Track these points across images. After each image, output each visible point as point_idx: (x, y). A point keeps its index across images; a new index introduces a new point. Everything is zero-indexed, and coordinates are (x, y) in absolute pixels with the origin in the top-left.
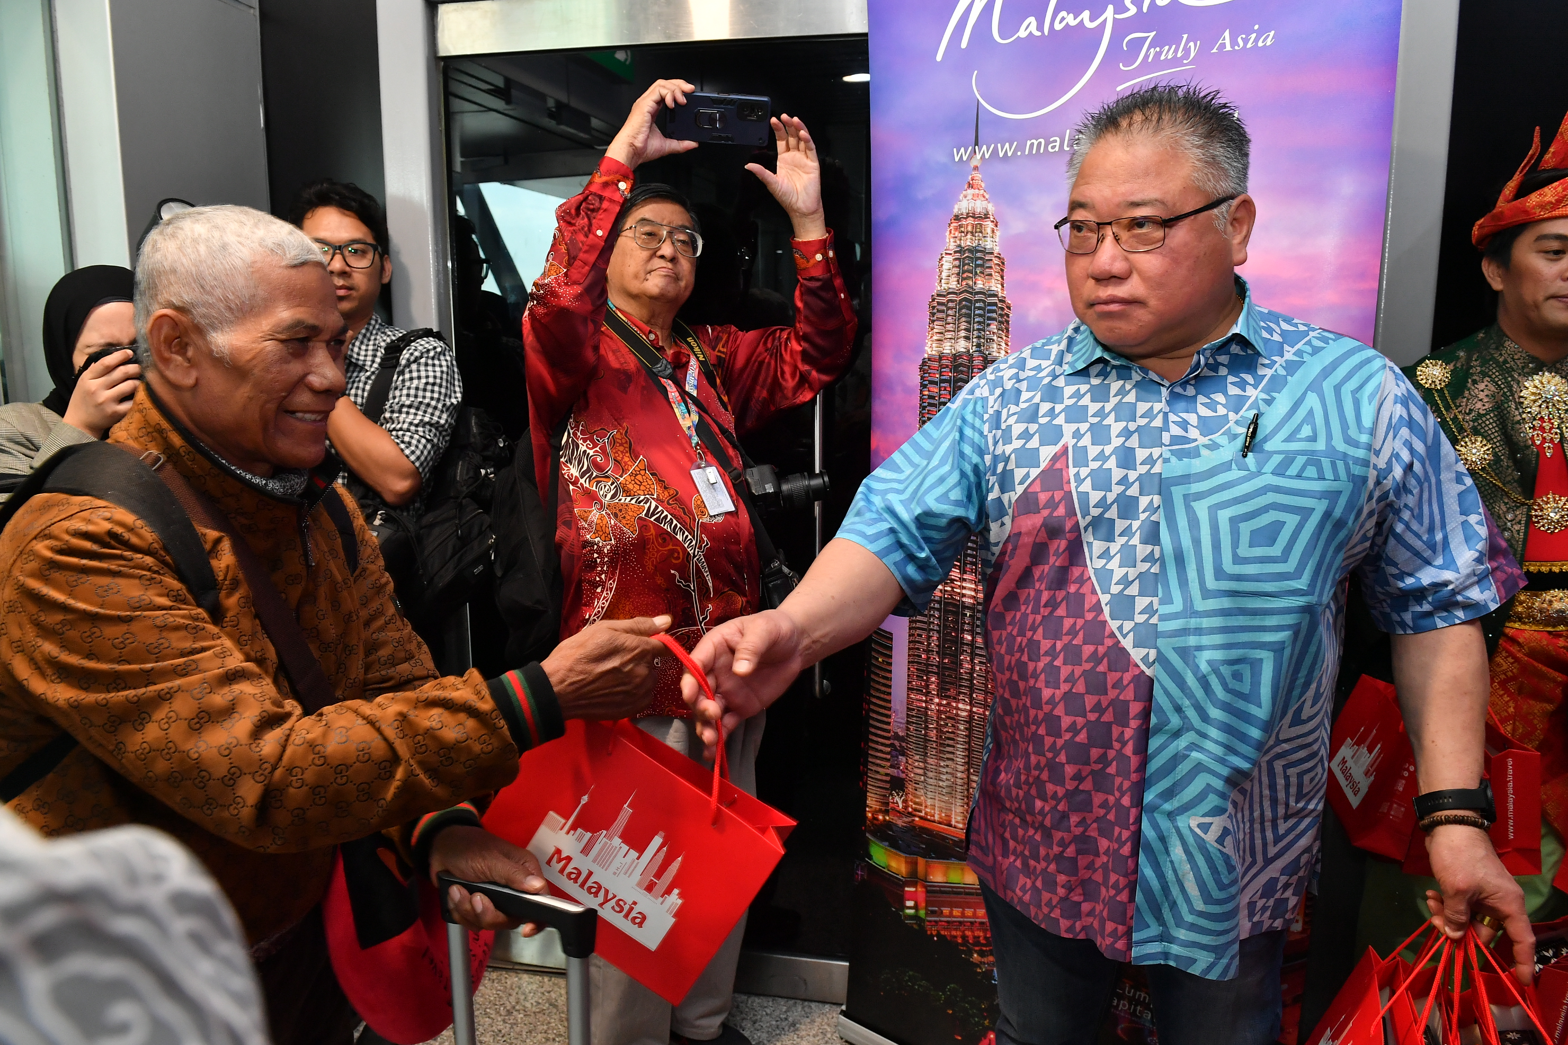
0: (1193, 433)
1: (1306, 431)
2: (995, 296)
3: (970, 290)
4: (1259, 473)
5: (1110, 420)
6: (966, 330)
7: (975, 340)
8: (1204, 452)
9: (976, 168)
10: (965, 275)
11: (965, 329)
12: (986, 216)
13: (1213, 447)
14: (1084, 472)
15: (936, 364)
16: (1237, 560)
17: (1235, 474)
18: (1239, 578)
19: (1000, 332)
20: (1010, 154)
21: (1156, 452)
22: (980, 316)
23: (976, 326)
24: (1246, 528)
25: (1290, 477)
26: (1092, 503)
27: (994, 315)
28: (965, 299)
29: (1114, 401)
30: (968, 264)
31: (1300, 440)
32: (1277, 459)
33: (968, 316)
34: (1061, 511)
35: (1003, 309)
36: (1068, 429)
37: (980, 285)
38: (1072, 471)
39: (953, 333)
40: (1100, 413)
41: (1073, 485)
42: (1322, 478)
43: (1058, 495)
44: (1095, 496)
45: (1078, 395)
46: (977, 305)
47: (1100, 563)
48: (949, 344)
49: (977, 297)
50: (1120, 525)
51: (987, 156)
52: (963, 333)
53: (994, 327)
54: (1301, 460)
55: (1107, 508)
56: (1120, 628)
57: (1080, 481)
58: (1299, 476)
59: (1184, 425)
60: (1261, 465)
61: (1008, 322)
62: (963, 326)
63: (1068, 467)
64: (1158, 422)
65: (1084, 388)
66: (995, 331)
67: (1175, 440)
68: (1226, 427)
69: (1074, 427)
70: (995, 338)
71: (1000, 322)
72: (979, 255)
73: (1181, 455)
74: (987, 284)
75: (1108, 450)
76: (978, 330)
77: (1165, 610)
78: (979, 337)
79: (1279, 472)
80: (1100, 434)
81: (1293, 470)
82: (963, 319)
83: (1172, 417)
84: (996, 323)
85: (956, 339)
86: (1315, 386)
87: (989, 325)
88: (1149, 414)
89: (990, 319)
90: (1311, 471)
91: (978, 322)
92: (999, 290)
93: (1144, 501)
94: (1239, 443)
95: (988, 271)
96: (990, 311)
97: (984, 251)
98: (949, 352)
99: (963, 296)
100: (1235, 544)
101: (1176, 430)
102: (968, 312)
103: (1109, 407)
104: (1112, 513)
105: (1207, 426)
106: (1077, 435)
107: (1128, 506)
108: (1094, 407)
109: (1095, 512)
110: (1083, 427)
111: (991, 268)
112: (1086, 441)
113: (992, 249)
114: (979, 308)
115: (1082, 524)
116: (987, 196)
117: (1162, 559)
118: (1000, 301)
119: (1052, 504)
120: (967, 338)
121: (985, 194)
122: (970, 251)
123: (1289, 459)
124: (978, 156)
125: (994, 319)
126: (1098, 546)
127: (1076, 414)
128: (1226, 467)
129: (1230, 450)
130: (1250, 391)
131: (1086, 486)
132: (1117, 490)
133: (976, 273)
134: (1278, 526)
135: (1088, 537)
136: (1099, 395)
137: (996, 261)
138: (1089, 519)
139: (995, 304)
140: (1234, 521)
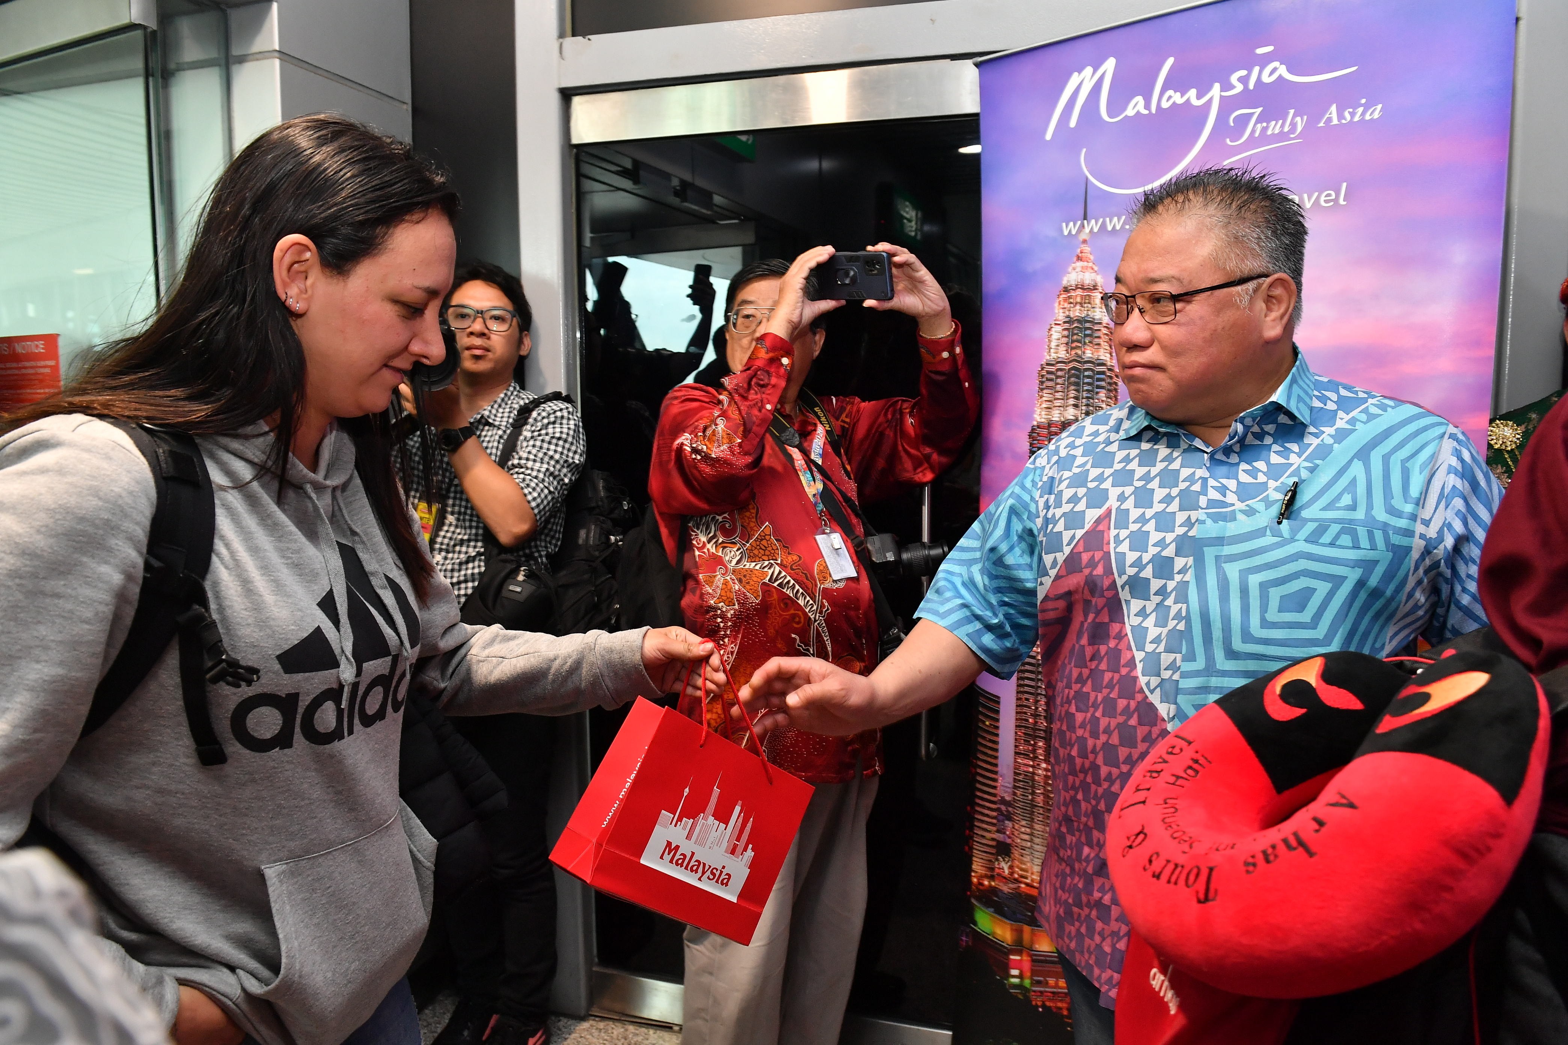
0: (1231, 498)
1: (1346, 500)
2: (1103, 364)
3: (1079, 359)
4: (1292, 540)
5: (1154, 484)
6: (1076, 398)
7: (1084, 408)
8: (1240, 517)
9: (1085, 241)
10: (1074, 345)
11: (1074, 398)
12: (1095, 288)
13: (1250, 512)
14: (1124, 533)
15: (1045, 432)
16: (1265, 624)
17: (1269, 540)
18: (1267, 642)
19: (1109, 400)
20: (1118, 228)
21: (1194, 515)
22: (1088, 384)
23: (1085, 394)
24: (1275, 594)
25: (1324, 545)
26: (1129, 562)
27: (1103, 384)
28: (1074, 368)
29: (1160, 466)
30: (1077, 334)
31: (1339, 509)
32: (1311, 527)
33: (1077, 384)
34: (1099, 570)
35: (1111, 377)
36: (1113, 493)
37: (1088, 354)
38: (1113, 532)
39: (1062, 401)
40: (1147, 478)
41: (1112, 545)
42: (1356, 547)
43: (1098, 555)
44: (1131, 557)
45: (1127, 460)
46: (1086, 373)
47: (1136, 621)
48: (1058, 412)
49: (1086, 366)
50: (1156, 585)
51: (1096, 230)
52: (1072, 401)
53: (1102, 395)
54: (1335, 528)
55: (1142, 568)
56: (1148, 684)
57: (1118, 542)
58: (1332, 544)
59: (1223, 490)
60: (1294, 532)
61: (1116, 390)
62: (1072, 394)
63: (1109, 529)
64: (1197, 487)
65: (1134, 452)
66: (1104, 399)
67: (1212, 503)
68: (1264, 494)
69: (1119, 490)
70: (1104, 406)
71: (1109, 390)
72: (1088, 325)
73: (1216, 518)
74: (1095, 354)
75: (1149, 513)
76: (1087, 398)
77: (1187, 667)
78: (1087, 405)
79: (1312, 539)
80: (1143, 498)
81: (1326, 538)
82: (1073, 387)
83: (1212, 482)
84: (1104, 391)
85: (1065, 407)
86: (1363, 454)
87: (1097, 393)
88: (1191, 479)
89: (1099, 387)
90: (1345, 540)
91: (1087, 390)
92: (1108, 359)
93: (1179, 563)
94: (1275, 510)
95: (1097, 340)
96: (1099, 380)
97: (1093, 322)
98: (1057, 419)
99: (1071, 365)
100: (1264, 608)
101: (1214, 495)
102: (1077, 380)
103: (1154, 471)
104: (1147, 573)
105: (1244, 492)
106: (1122, 498)
107: (1163, 567)
108: (1140, 472)
109: (1131, 571)
110: (1129, 490)
111: (1099, 337)
112: (1129, 504)
113: (1100, 319)
114: (1088, 377)
115: (1119, 582)
116: (1096, 268)
117: (1188, 619)
118: (1109, 370)
119: (1092, 564)
120: (1076, 406)
121: (1094, 267)
122: (1079, 321)
123: (1322, 528)
124: (1087, 230)
125: (1102, 387)
126: (1136, 605)
127: (1123, 478)
128: (1260, 533)
129: (1267, 515)
130: (1293, 458)
131: (1124, 547)
132: (1153, 551)
133: (1085, 343)
134: (1309, 592)
135: (1124, 595)
136: (1147, 459)
137: (1105, 331)
138: (1125, 578)
139: (1103, 373)
140: (1264, 587)
